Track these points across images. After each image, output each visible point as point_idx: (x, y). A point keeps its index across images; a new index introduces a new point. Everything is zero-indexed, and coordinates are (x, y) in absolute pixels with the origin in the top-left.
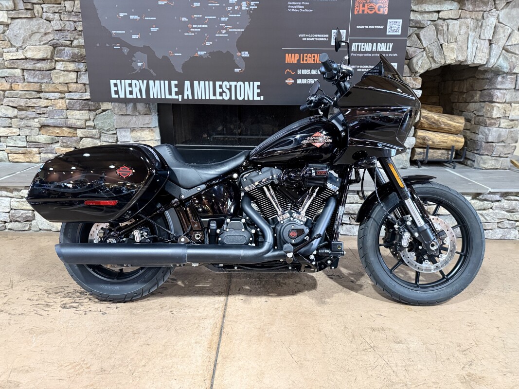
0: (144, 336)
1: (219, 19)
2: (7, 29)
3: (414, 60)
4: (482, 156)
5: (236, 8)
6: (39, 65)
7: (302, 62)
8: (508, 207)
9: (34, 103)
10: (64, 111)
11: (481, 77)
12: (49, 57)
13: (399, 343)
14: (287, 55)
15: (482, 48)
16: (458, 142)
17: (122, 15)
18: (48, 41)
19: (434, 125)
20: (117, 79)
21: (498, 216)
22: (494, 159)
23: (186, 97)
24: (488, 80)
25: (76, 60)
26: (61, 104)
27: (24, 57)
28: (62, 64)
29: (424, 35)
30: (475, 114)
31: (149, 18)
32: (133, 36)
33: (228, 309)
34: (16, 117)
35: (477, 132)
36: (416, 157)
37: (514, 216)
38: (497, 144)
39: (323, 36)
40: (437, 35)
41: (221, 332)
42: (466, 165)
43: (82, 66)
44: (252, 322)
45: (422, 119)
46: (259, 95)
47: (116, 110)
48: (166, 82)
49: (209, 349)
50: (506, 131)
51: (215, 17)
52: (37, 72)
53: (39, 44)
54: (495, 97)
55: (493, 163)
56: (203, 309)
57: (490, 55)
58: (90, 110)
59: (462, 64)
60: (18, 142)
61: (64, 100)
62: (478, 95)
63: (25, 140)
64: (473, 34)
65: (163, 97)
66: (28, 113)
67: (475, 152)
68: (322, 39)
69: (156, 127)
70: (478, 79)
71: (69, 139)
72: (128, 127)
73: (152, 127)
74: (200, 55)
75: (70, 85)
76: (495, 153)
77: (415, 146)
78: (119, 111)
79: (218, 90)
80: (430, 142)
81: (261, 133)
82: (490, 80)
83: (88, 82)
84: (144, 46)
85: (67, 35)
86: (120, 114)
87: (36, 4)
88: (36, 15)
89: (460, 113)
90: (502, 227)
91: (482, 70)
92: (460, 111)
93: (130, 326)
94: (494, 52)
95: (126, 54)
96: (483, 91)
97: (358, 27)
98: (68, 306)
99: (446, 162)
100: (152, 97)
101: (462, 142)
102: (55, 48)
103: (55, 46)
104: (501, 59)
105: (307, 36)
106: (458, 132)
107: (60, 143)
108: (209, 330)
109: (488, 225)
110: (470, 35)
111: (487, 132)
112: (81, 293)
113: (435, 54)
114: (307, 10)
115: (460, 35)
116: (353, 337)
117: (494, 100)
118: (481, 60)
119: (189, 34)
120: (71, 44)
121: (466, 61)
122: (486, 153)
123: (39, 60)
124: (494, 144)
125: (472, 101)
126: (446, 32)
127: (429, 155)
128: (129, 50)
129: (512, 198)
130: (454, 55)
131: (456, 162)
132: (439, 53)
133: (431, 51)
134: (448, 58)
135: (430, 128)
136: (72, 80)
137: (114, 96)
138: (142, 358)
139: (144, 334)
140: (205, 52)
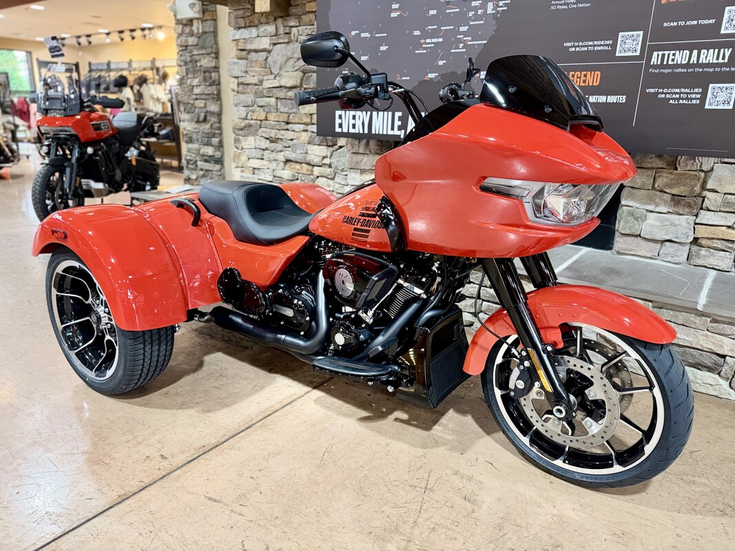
1: (457, 29)
2: (268, 55)
5: (480, 12)
6: (289, 94)
9: (282, 135)
10: (305, 146)
12: (298, 85)
17: (353, 33)
18: (299, 67)
26: (304, 137)
27: (278, 85)
31: (380, 35)
32: (362, 57)
34: (267, 149)
39: (602, 43)
47: (349, 146)
48: (390, 113)
51: (452, 27)
52: (288, 101)
53: (291, 70)
58: (327, 146)
60: (267, 175)
61: (307, 133)
63: (272, 174)
65: (385, 133)
66: (277, 145)
68: (602, 48)
71: (306, 176)
74: (430, 78)
75: (314, 116)
78: (351, 148)
86: (352, 151)
87: (293, 27)
88: (293, 38)
97: (665, 24)
100: (373, 132)
102: (304, 74)
103: (305, 72)
105: (576, 44)
107: (299, 179)
114: (580, 5)
116: (420, 468)
119: (422, 51)
123: (290, 88)
137: (338, 130)
140: (437, 74)
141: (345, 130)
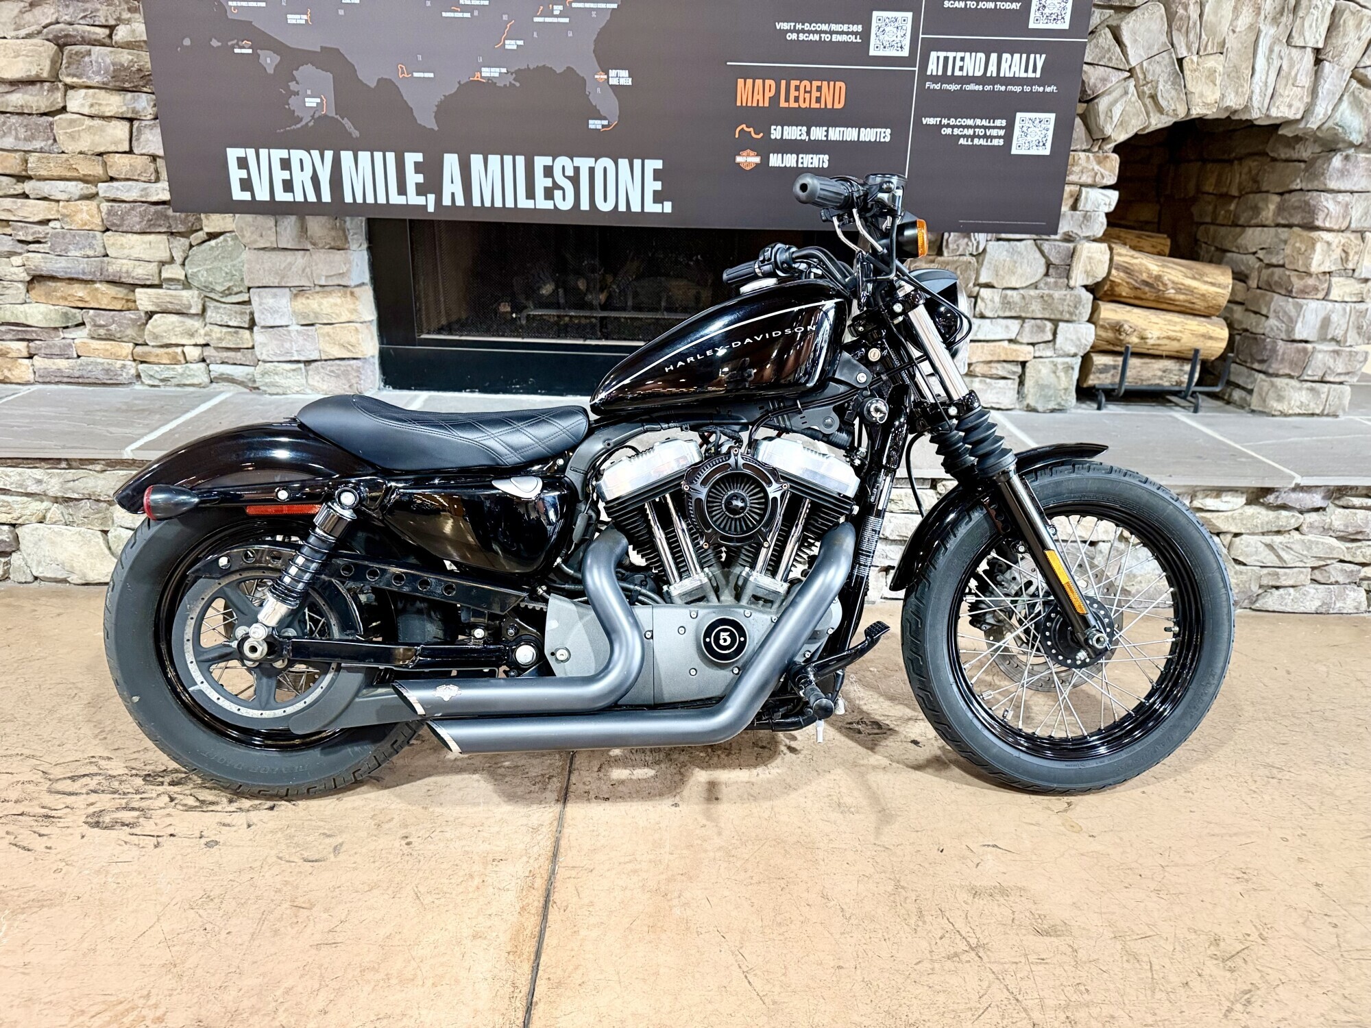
0: (326, 915)
3: (1102, 104)
4: (1275, 380)
6: (17, 99)
7: (783, 104)
8: (1342, 528)
9: (9, 210)
10: (94, 237)
11: (1283, 156)
12: (46, 74)
13: (1048, 934)
14: (740, 81)
15: (1293, 74)
16: (1211, 338)
18: (39, 28)
19: (1147, 289)
20: (245, 146)
21: (1316, 551)
22: (1308, 389)
23: (447, 201)
24: (1303, 165)
25: (127, 85)
26: (87, 213)
28: (84, 98)
29: (1134, 33)
30: (1261, 260)
32: (289, 16)
33: (567, 831)
35: (1264, 311)
36: (1093, 380)
37: (1358, 552)
38: (1319, 347)
40: (1170, 33)
41: (547, 902)
42: (1228, 403)
43: (144, 104)
44: (635, 871)
45: (1114, 272)
46: (658, 197)
47: (247, 234)
48: (391, 156)
49: (511, 957)
50: (1344, 310)
52: (14, 119)
53: (14, 34)
54: (1321, 216)
55: (1303, 399)
56: (496, 829)
57: (1314, 92)
58: (172, 233)
59: (1236, 117)
61: (92, 204)
62: (1272, 207)
64: (1272, 31)
65: (382, 200)
67: (1256, 366)
68: (844, 38)
69: (363, 284)
70: (1274, 160)
71: (112, 317)
72: (283, 284)
73: (353, 284)
74: (489, 79)
75: (110, 159)
76: (1309, 373)
77: (1092, 347)
78: (255, 237)
79: (541, 183)
80: (1134, 339)
81: (663, 304)
82: (1310, 164)
83: (161, 152)
84: (322, 47)
85: (97, 10)
86: (259, 246)
89: (1217, 257)
90: (1323, 581)
91: (1290, 135)
92: (1217, 249)
93: (286, 883)
94: (1326, 86)
95: (270, 71)
96: (1287, 196)
97: (946, 4)
98: (107, 819)
99: (1176, 393)
100: (348, 199)
101: (1222, 339)
102: (61, 47)
103: (61, 41)
104: (1345, 104)
105: (799, 26)
106: (1212, 311)
107: (88, 326)
108: (510, 897)
109: (1285, 574)
110: (1262, 35)
111: (1293, 313)
112: (146, 778)
113: (1160, 87)
115: (1234, 31)
116: (920, 914)
117: (1319, 223)
118: (1290, 106)
119: (460, 15)
120: (110, 36)
121: (1246, 108)
122: (1287, 371)
123: (16, 84)
124: (1309, 346)
125: (1253, 222)
126: (1195, 23)
127: (1129, 373)
128: (278, 58)
129: (1357, 501)
130: (1214, 93)
131: (1201, 393)
132: (1173, 84)
133: (1150, 78)
134: (1196, 99)
135: (1136, 298)
136: (115, 143)
137: (238, 195)
138: (316, 986)
139: (326, 910)
140: (504, 70)
141: (262, 195)
